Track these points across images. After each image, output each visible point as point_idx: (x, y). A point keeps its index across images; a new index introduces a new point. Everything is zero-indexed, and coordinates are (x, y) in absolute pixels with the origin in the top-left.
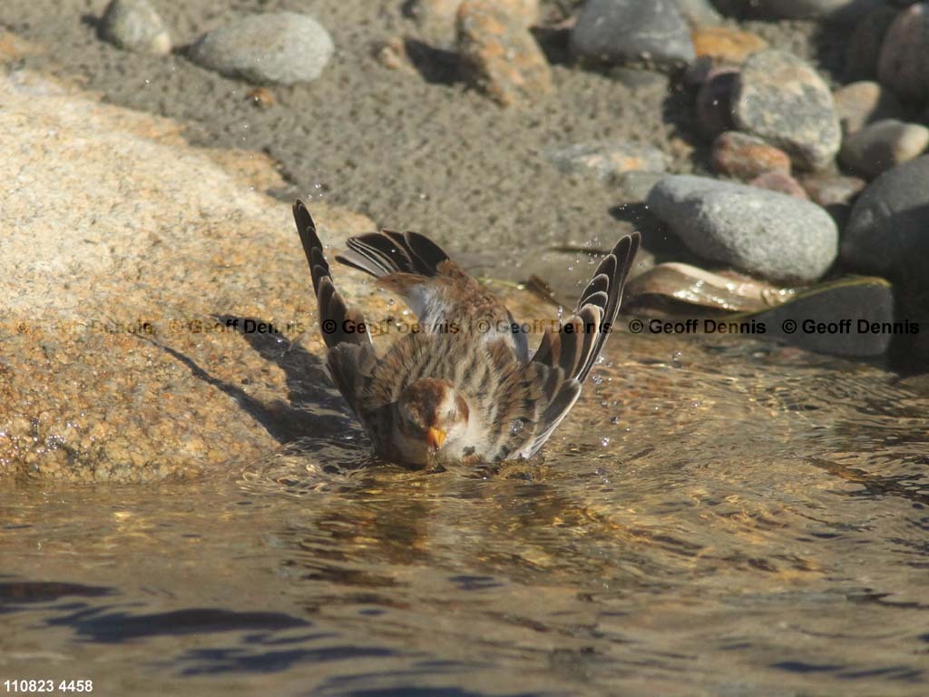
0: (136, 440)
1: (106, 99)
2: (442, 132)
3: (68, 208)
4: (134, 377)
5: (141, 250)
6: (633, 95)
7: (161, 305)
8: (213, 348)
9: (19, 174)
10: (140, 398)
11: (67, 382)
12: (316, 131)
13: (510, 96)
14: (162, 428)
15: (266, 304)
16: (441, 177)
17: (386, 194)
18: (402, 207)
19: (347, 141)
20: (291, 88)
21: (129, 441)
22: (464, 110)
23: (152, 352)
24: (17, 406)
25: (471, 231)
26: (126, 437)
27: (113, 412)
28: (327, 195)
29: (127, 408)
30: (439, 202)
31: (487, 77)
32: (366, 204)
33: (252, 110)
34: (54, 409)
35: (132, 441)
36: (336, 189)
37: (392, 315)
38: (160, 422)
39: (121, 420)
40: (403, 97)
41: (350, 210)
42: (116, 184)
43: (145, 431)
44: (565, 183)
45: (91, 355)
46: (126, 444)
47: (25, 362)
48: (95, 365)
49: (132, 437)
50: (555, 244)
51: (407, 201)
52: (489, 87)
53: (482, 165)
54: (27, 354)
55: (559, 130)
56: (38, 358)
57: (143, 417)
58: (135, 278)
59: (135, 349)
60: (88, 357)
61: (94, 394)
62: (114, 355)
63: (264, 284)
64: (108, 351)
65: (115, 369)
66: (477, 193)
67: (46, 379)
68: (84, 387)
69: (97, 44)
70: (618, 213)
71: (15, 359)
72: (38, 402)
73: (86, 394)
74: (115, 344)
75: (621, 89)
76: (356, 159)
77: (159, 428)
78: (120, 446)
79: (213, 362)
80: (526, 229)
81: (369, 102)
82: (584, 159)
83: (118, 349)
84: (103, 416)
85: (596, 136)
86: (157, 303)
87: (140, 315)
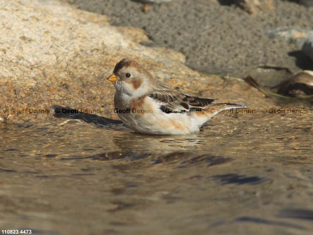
1: (79, 8)
2: (222, 23)
3: (41, 41)
4: (53, 102)
5: (70, 58)
6: (307, 10)
7: (73, 77)
8: (91, 93)
9: (23, 28)
11: (22, 104)
12: (167, 21)
13: (253, 9)
16: (218, 39)
17: (191, 45)
18: (197, 50)
19: (179, 25)
20: (160, 5)
22: (233, 15)
23: (64, 94)
25: (226, 60)
28: (166, 45)
30: (213, 48)
32: (182, 48)
33: (141, 13)
36: (170, 42)
37: (179, 87)
40: (208, 10)
41: (175, 50)
42: (68, 35)
44: (271, 42)
45: (35, 94)
47: (5, 96)
48: (36, 97)
50: (261, 65)
51: (200, 47)
52: (245, 6)
53: (236, 35)
54: (8, 93)
55: (273, 23)
56: (12, 94)
58: (64, 68)
59: (56, 92)
60: (33, 95)
62: (46, 94)
64: (43, 93)
65: (45, 100)
66: (232, 45)
67: (13, 102)
68: (30, 105)
70: (291, 54)
74: (47, 90)
75: (303, 8)
76: (182, 32)
79: (90, 99)
80: (250, 59)
81: (193, 11)
82: (280, 33)
83: (48, 92)
84: (36, 117)
85: (288, 25)
86: (71, 77)
87: (62, 81)
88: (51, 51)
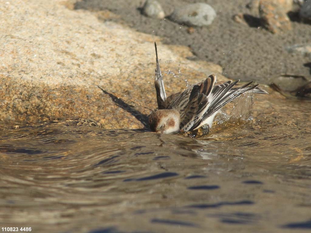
0: (115, 125)
1: (138, 31)
2: (251, 41)
3: (108, 58)
5: (131, 70)
7: (134, 85)
8: (148, 98)
9: (93, 47)
10: (118, 112)
11: (94, 107)
12: (208, 40)
13: (276, 31)
14: (124, 121)
15: (171, 86)
16: (248, 54)
17: (227, 59)
18: (232, 63)
19: (217, 44)
20: (201, 28)
21: (112, 125)
24: (75, 113)
25: (255, 70)
26: (111, 124)
27: (108, 116)
28: (207, 59)
29: (113, 115)
30: (244, 61)
31: (268, 24)
32: (220, 62)
33: (187, 34)
34: (88, 115)
35: (113, 125)
36: (210, 57)
38: (123, 119)
39: (110, 118)
40: (240, 31)
41: (214, 63)
42: (129, 52)
43: (118, 122)
44: (290, 56)
45: (104, 99)
46: (111, 126)
47: (80, 101)
48: (104, 102)
49: (113, 124)
50: (282, 74)
51: (233, 60)
52: (269, 27)
53: (262, 50)
54: (81, 98)
55: (291, 41)
56: (85, 100)
57: (118, 117)
58: (126, 78)
60: (102, 100)
61: (102, 110)
63: (172, 81)
66: (259, 59)
67: (86, 105)
69: (139, 16)
71: (76, 100)
72: (82, 112)
73: (99, 110)
76: (219, 48)
77: (123, 121)
78: (109, 126)
79: (147, 102)
80: (274, 69)
81: (228, 32)
82: (297, 49)
84: (104, 117)
85: (303, 42)
87: (125, 88)
88: (116, 65)
